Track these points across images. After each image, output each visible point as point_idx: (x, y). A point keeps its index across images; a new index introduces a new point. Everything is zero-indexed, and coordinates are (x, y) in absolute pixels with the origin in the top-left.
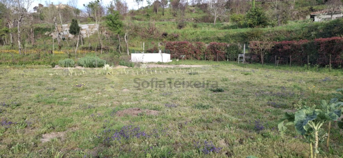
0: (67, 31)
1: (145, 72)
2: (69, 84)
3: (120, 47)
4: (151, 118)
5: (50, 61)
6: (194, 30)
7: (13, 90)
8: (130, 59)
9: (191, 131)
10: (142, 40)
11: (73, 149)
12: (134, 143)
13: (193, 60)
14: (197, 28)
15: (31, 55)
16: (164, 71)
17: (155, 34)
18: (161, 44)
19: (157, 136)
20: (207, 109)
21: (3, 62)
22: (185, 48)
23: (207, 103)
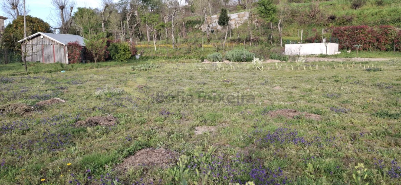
0: (216, 23)
1: (303, 66)
2: (217, 79)
3: (271, 37)
4: (311, 123)
5: (199, 55)
6: (378, 8)
7: (169, 82)
8: (284, 51)
9: (369, 146)
10: (300, 27)
11: (224, 145)
12: (291, 149)
13: (374, 52)
14: (383, 6)
15: (183, 49)
16: (328, 66)
17: (318, 18)
18: (326, 30)
19: (319, 145)
20: (396, 120)
21: (160, 56)
22: (361, 34)
23: (396, 111)
